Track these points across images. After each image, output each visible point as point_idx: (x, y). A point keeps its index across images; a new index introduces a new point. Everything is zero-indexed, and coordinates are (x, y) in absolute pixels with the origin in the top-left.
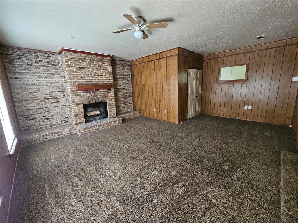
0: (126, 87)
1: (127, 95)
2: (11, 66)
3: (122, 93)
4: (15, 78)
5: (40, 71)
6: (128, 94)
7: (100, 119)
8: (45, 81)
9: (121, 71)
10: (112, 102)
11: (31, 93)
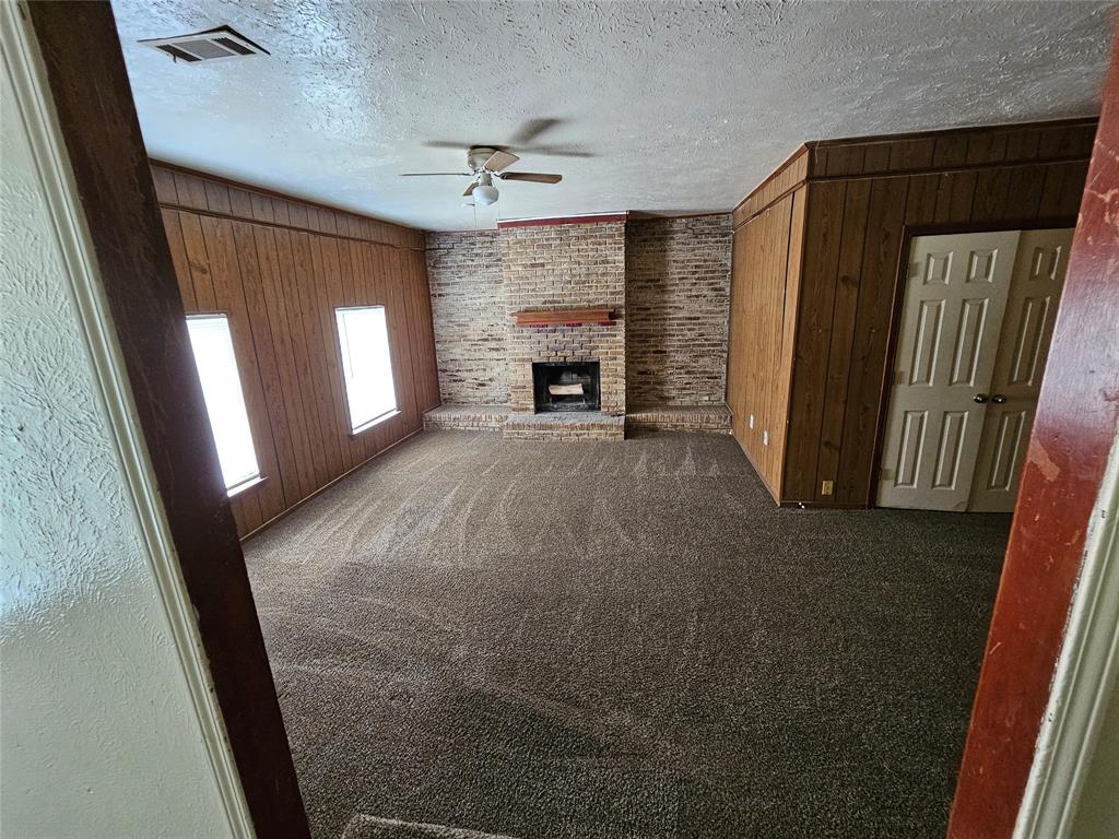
0: (700, 315)
1: (704, 345)
2: (435, 271)
3: (683, 335)
4: (440, 295)
5: (476, 279)
6: (706, 340)
7: (578, 409)
8: (482, 301)
9: (690, 256)
10: (616, 365)
11: (459, 325)
